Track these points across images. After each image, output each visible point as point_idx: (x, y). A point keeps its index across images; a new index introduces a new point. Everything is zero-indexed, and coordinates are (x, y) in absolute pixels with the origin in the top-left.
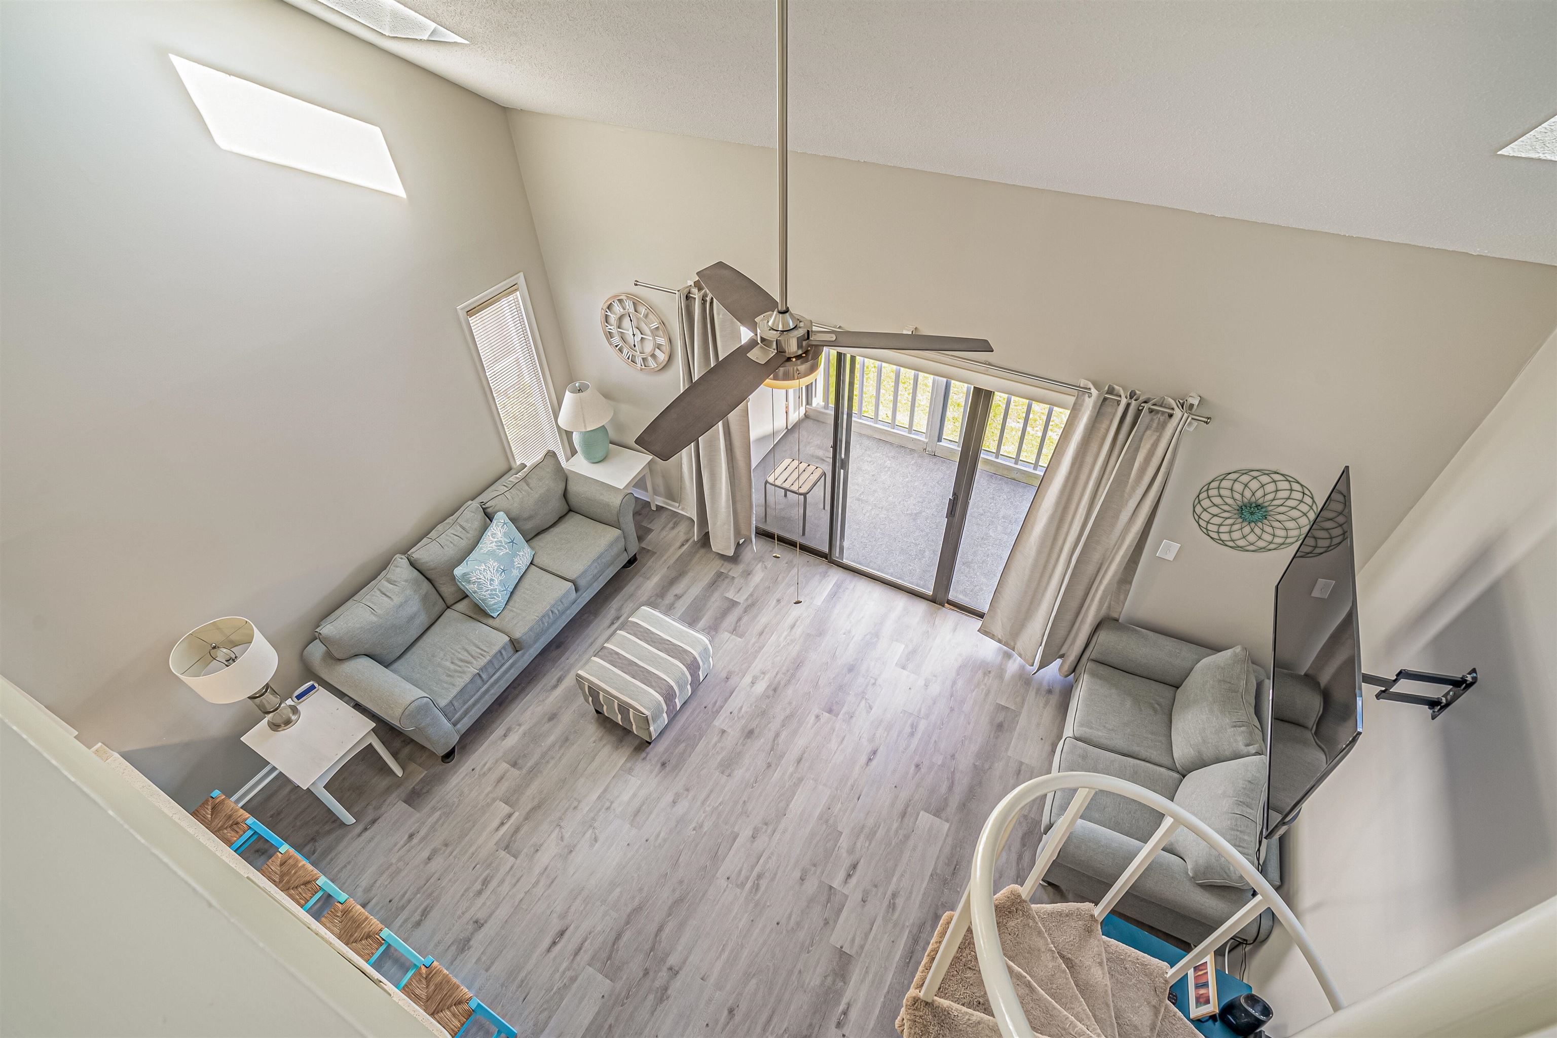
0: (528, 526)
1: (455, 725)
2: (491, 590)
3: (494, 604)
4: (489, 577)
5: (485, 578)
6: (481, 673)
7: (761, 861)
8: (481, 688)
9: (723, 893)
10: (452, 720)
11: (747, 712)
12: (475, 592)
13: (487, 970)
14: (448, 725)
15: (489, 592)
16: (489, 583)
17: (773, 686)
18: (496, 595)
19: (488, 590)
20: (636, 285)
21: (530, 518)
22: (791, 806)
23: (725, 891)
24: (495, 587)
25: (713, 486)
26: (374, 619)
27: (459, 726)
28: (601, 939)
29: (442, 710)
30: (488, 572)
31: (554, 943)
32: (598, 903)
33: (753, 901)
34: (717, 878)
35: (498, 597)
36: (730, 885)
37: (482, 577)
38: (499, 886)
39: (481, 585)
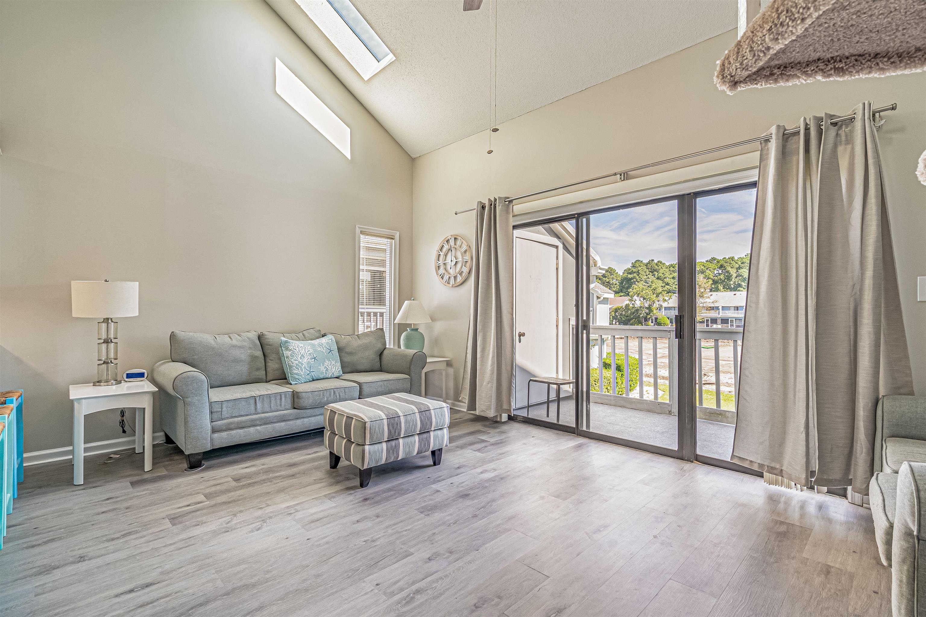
0: (348, 359)
1: (214, 431)
2: (299, 362)
3: (297, 374)
4: (303, 352)
5: (299, 351)
6: (257, 399)
7: (429, 579)
8: (251, 415)
9: (362, 596)
10: (214, 423)
11: (467, 485)
12: (287, 357)
13: (36, 596)
14: (208, 425)
15: (297, 362)
16: (300, 356)
17: (501, 476)
18: (301, 368)
19: (297, 360)
20: (456, 214)
21: (350, 353)
22: (487, 545)
23: (366, 594)
24: (303, 362)
25: (483, 350)
26: (213, 343)
27: (216, 435)
28: (183, 600)
29: (211, 403)
30: (303, 350)
31: (131, 591)
32: (214, 571)
33: (397, 612)
34: (364, 582)
35: (302, 370)
36: (376, 591)
37: (297, 349)
38: (135, 539)
39: (294, 353)
